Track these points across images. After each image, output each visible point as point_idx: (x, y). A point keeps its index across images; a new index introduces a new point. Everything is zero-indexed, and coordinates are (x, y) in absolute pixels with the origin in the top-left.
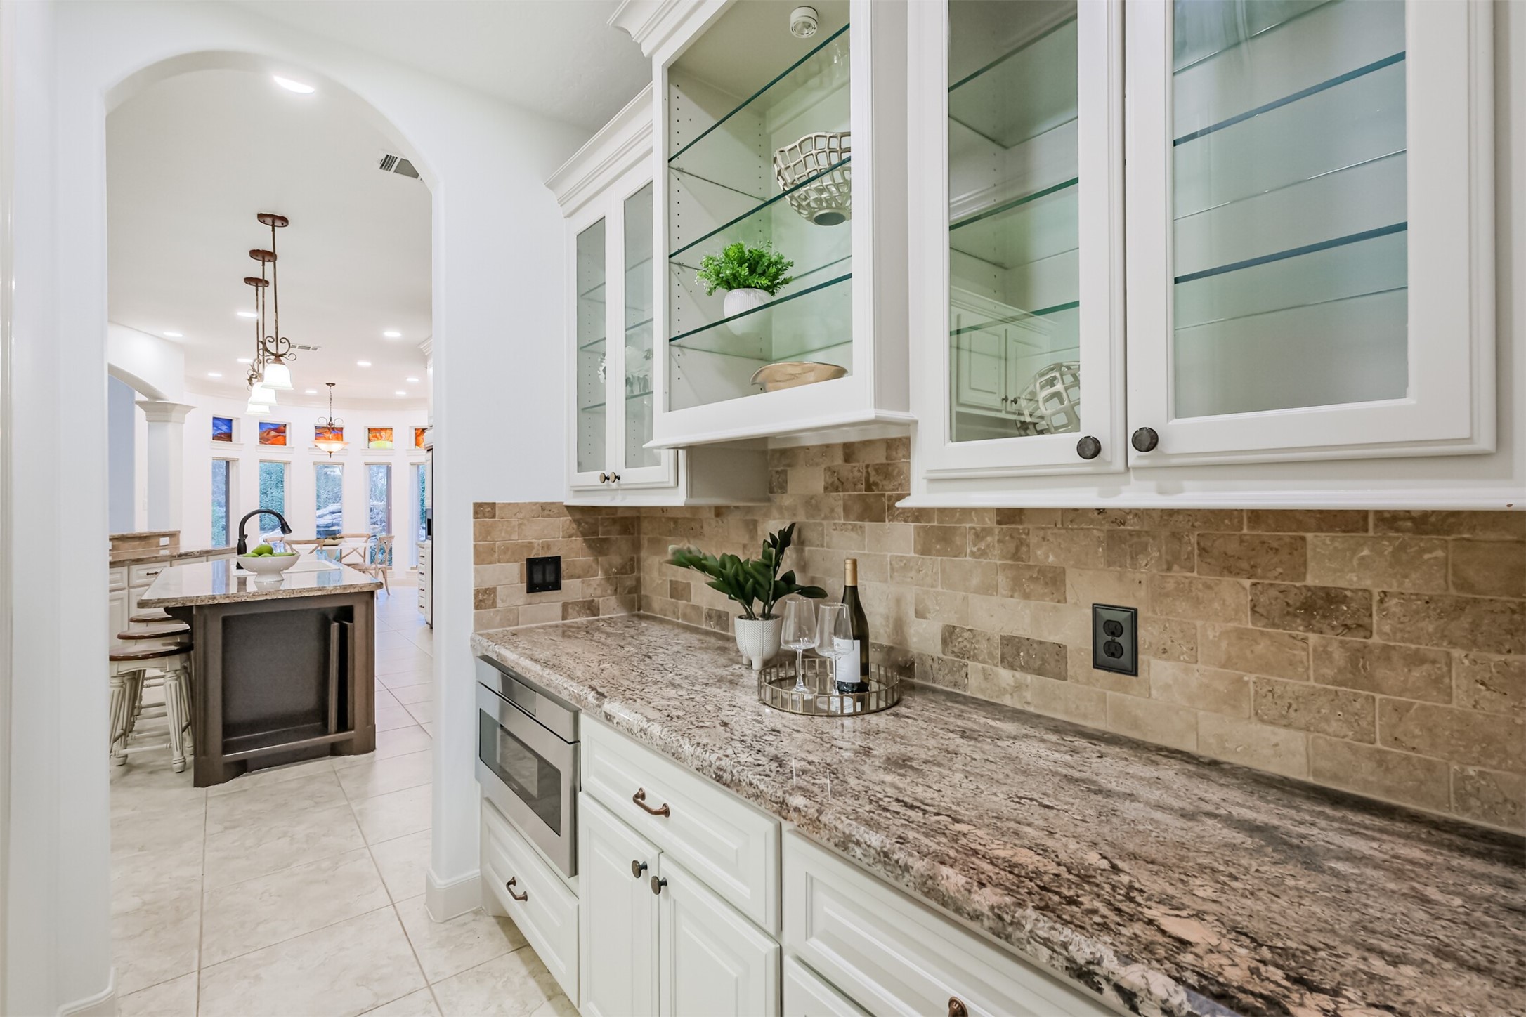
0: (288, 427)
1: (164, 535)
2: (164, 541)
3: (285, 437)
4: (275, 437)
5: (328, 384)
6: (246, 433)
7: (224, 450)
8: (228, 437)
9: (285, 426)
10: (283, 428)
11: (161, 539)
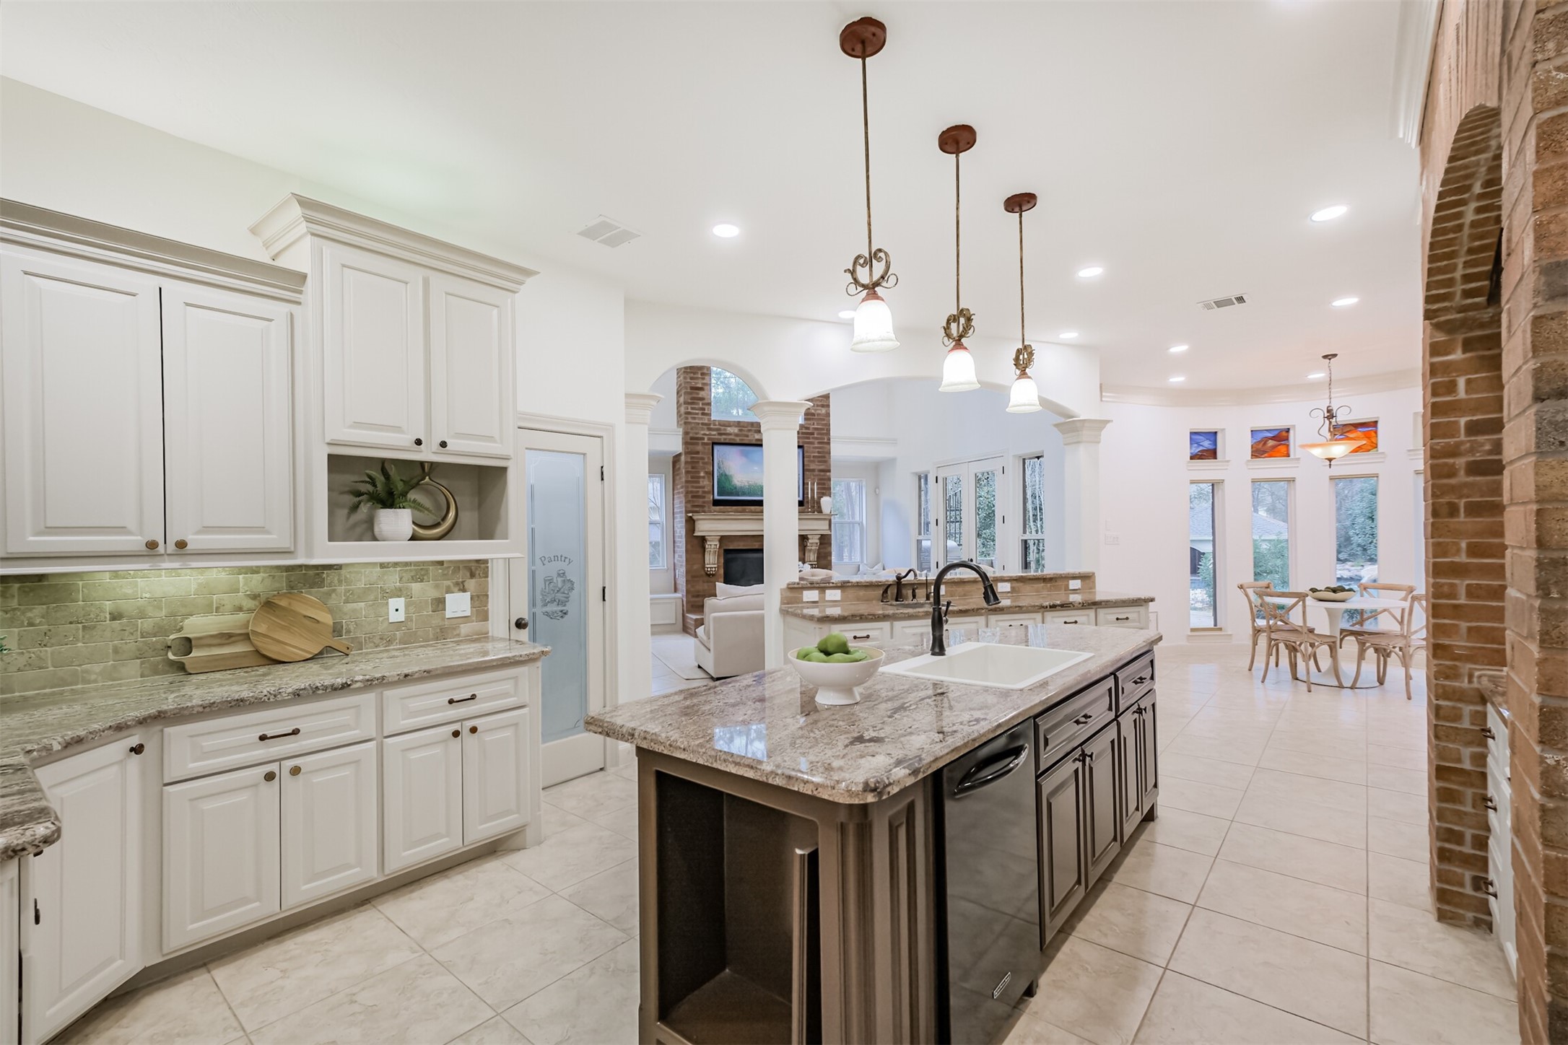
0: (1291, 432)
1: (1074, 577)
2: (1075, 584)
3: (1288, 446)
4: (1274, 447)
5: (1325, 357)
6: (1236, 446)
7: (1207, 470)
8: (1212, 454)
9: (1288, 431)
10: (1284, 434)
11: (1070, 581)
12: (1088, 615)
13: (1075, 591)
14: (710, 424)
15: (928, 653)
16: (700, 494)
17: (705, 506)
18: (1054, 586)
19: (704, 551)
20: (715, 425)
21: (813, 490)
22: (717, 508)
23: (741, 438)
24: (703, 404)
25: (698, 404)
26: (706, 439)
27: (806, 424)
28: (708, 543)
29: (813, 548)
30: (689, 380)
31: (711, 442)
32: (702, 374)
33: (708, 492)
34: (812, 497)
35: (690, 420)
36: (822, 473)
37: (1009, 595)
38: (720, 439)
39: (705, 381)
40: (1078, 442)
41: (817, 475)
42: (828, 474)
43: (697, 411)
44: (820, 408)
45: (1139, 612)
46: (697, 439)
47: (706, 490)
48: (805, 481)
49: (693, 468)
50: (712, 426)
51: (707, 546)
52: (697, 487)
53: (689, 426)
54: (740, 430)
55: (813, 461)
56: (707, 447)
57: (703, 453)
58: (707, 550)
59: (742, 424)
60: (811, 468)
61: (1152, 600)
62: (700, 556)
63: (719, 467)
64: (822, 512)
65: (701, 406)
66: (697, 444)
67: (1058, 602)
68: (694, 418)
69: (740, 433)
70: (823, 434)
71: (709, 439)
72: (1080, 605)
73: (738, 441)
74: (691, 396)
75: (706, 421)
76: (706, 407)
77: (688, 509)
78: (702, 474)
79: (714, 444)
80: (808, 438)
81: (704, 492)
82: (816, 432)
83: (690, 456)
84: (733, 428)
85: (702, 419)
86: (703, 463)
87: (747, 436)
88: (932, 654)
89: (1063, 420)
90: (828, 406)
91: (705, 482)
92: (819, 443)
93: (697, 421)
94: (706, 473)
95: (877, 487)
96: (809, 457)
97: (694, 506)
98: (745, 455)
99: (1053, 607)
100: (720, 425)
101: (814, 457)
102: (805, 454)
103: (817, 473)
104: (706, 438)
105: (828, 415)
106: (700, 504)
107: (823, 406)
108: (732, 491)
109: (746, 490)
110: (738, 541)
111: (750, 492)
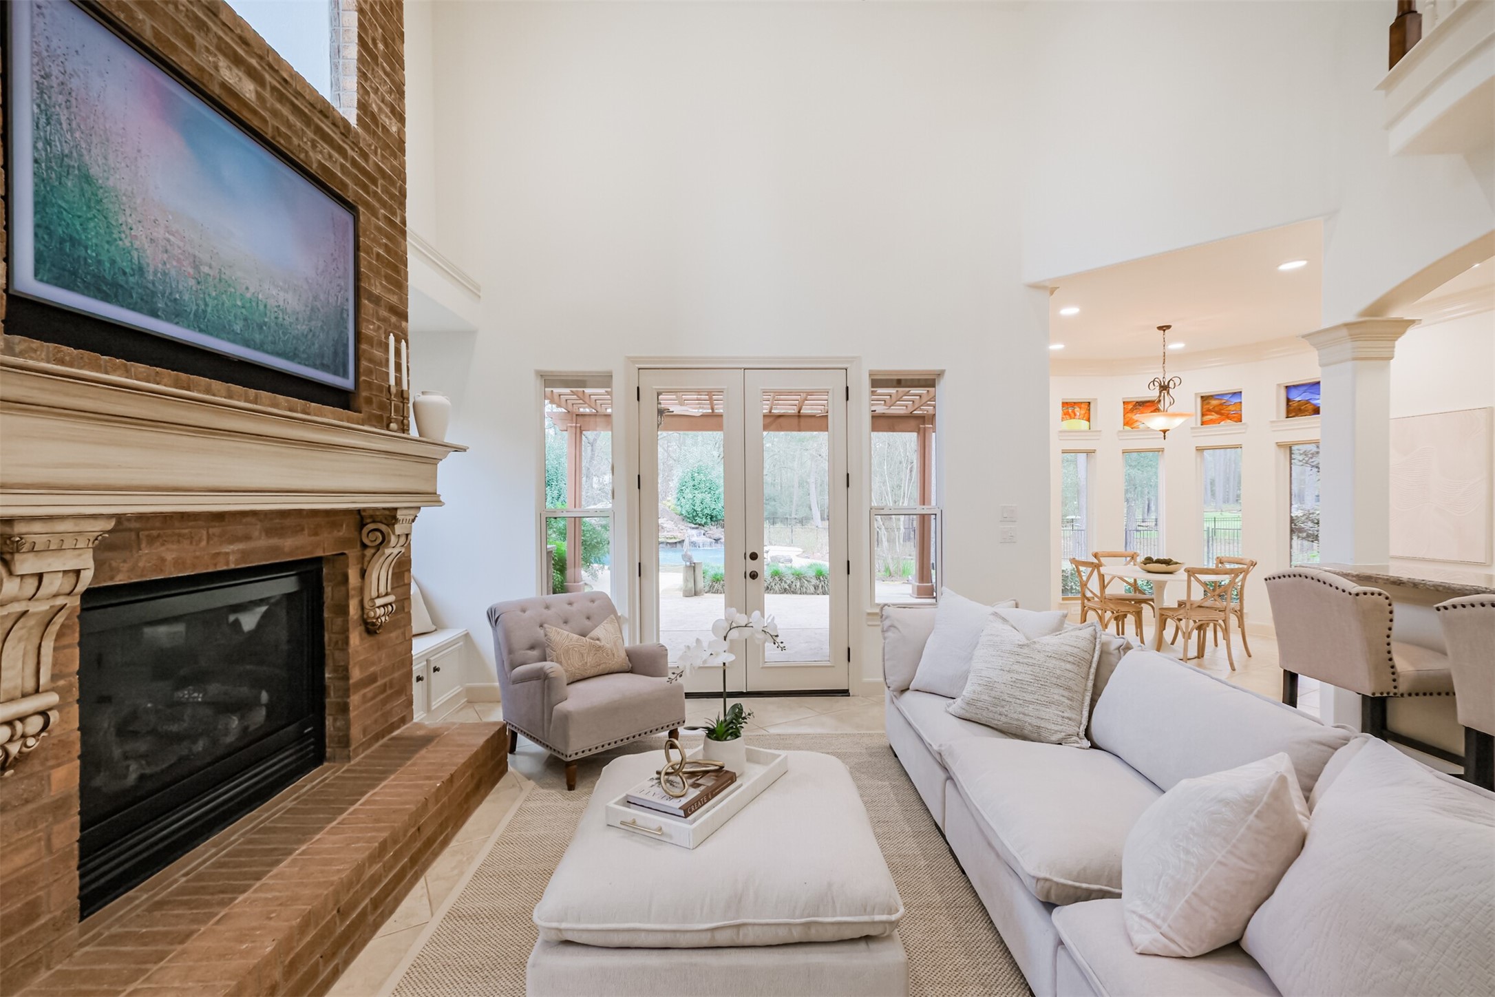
5: (1162, 327)
22: (32, 342)
27: (359, 133)
36: (393, 319)
41: (385, 321)
48: (363, 330)
55: (378, 272)
60: (375, 290)
70: (392, 197)
92: (386, 220)
96: (369, 253)
101: (378, 258)
103: (384, 311)
108: (121, 279)
109: (186, 297)
110: (152, 540)
111: (204, 312)
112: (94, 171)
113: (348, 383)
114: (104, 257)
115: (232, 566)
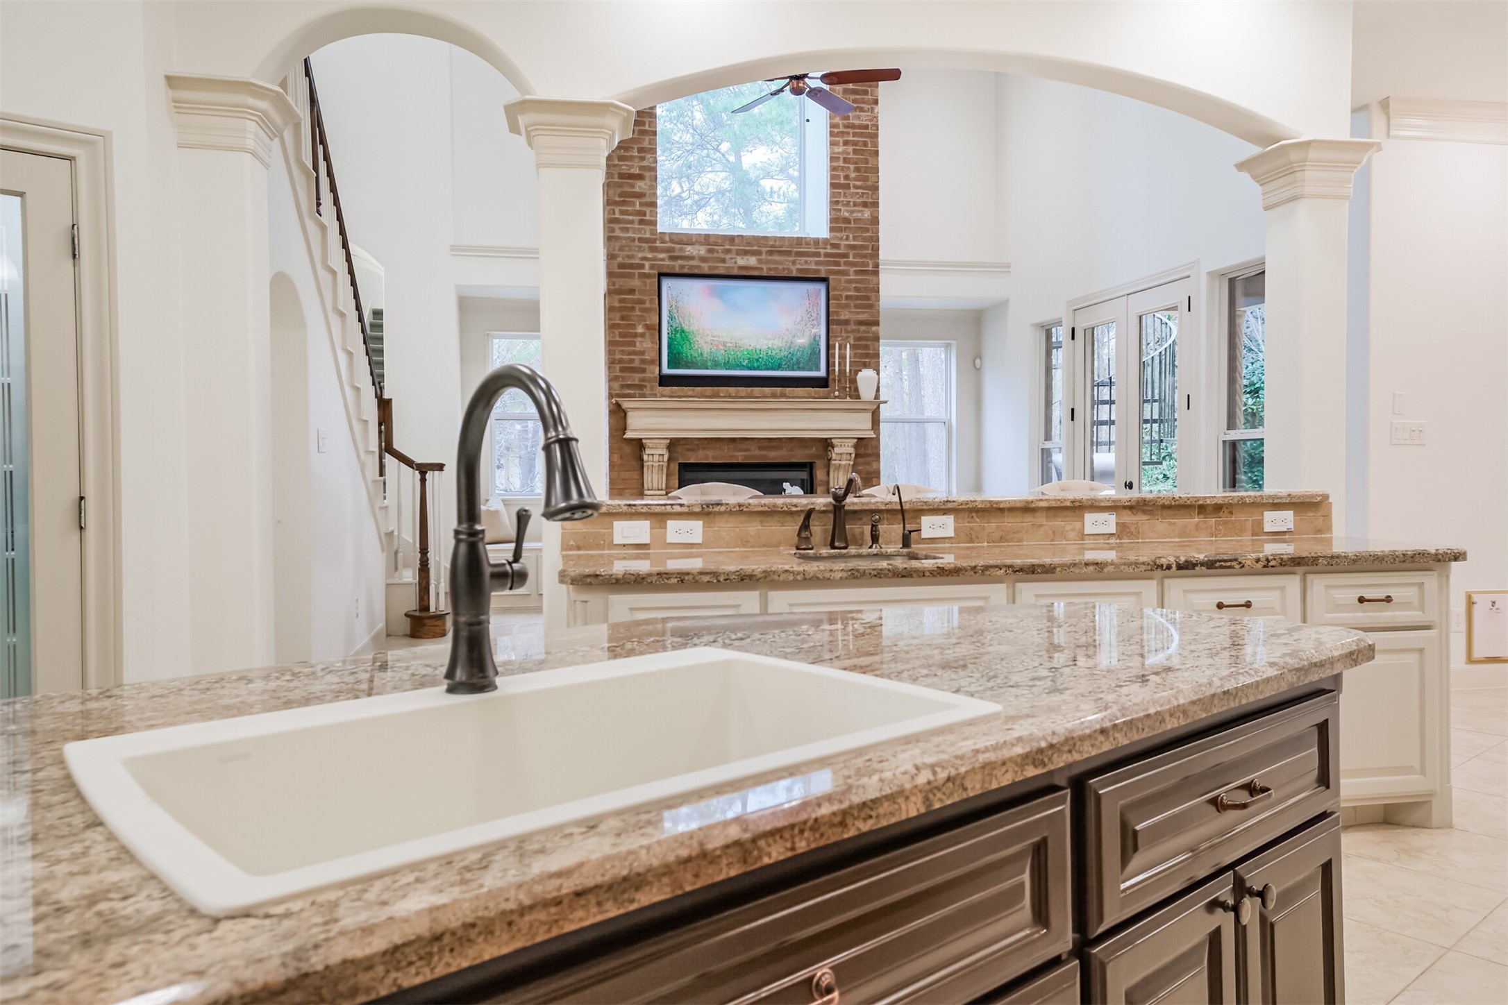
1: (1276, 505)
2: (1281, 520)
11: (1266, 513)
12: (1282, 589)
13: (1278, 535)
14: (654, 241)
15: (440, 684)
16: (636, 364)
17: (645, 386)
18: (1225, 523)
19: (642, 467)
20: (663, 242)
21: (842, 357)
22: (667, 390)
23: (710, 264)
24: (641, 204)
25: (633, 204)
26: (647, 267)
27: (831, 239)
28: (648, 451)
29: (843, 463)
30: (616, 162)
31: (656, 272)
32: (641, 150)
33: (652, 362)
34: (842, 371)
35: (618, 233)
36: (863, 328)
37: (1113, 541)
38: (673, 267)
39: (645, 163)
40: (1294, 199)
41: (853, 331)
42: (874, 328)
43: (631, 218)
44: (860, 208)
45: (1421, 585)
46: (631, 266)
47: (647, 357)
48: (831, 343)
49: (623, 318)
50: (658, 244)
51: (645, 457)
52: (630, 353)
53: (618, 245)
54: (710, 251)
55: (846, 306)
56: (648, 281)
57: (643, 292)
58: (645, 464)
59: (712, 240)
60: (842, 317)
61: (1458, 556)
62: (635, 475)
63: (671, 318)
64: (858, 397)
65: (638, 207)
66: (631, 276)
67: (1201, 557)
68: (627, 230)
69: (710, 255)
70: (865, 256)
71: (652, 267)
72: (1260, 565)
73: (706, 271)
74: (619, 190)
75: (648, 235)
76: (648, 210)
77: (614, 392)
78: (640, 330)
79: (661, 275)
80: (838, 264)
81: (643, 361)
82: (851, 253)
83: (617, 297)
84: (697, 247)
85: (640, 230)
86: (642, 310)
87: (723, 261)
88: (451, 690)
89: (1255, 150)
90: (875, 204)
91: (645, 344)
92: (857, 272)
93: (630, 235)
94: (647, 327)
95: (979, 355)
96: (838, 298)
97: (623, 386)
98: (719, 294)
99: (1187, 567)
100: (672, 241)
101: (847, 297)
102: (831, 293)
103: (852, 327)
104: (647, 264)
105: (875, 221)
106: (637, 382)
107: (865, 205)
108: (694, 360)
109: (720, 358)
110: (704, 448)
111: (728, 361)
112: (686, 328)
113: (822, 373)
114: (689, 355)
115: (740, 461)
